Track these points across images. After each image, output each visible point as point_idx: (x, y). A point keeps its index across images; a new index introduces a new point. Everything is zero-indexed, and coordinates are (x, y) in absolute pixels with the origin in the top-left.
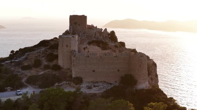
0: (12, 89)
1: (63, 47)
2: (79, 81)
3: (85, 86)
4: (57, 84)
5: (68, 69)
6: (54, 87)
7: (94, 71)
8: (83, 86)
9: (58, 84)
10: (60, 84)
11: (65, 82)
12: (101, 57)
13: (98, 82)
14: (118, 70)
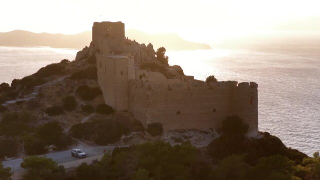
0: (56, 147)
1: (115, 74)
2: (156, 129)
3: (169, 138)
4: (123, 137)
5: (124, 111)
6: (121, 141)
7: (179, 113)
8: (166, 138)
9: (126, 135)
10: (128, 137)
11: (135, 133)
12: (188, 90)
13: (184, 130)
14: (214, 111)
